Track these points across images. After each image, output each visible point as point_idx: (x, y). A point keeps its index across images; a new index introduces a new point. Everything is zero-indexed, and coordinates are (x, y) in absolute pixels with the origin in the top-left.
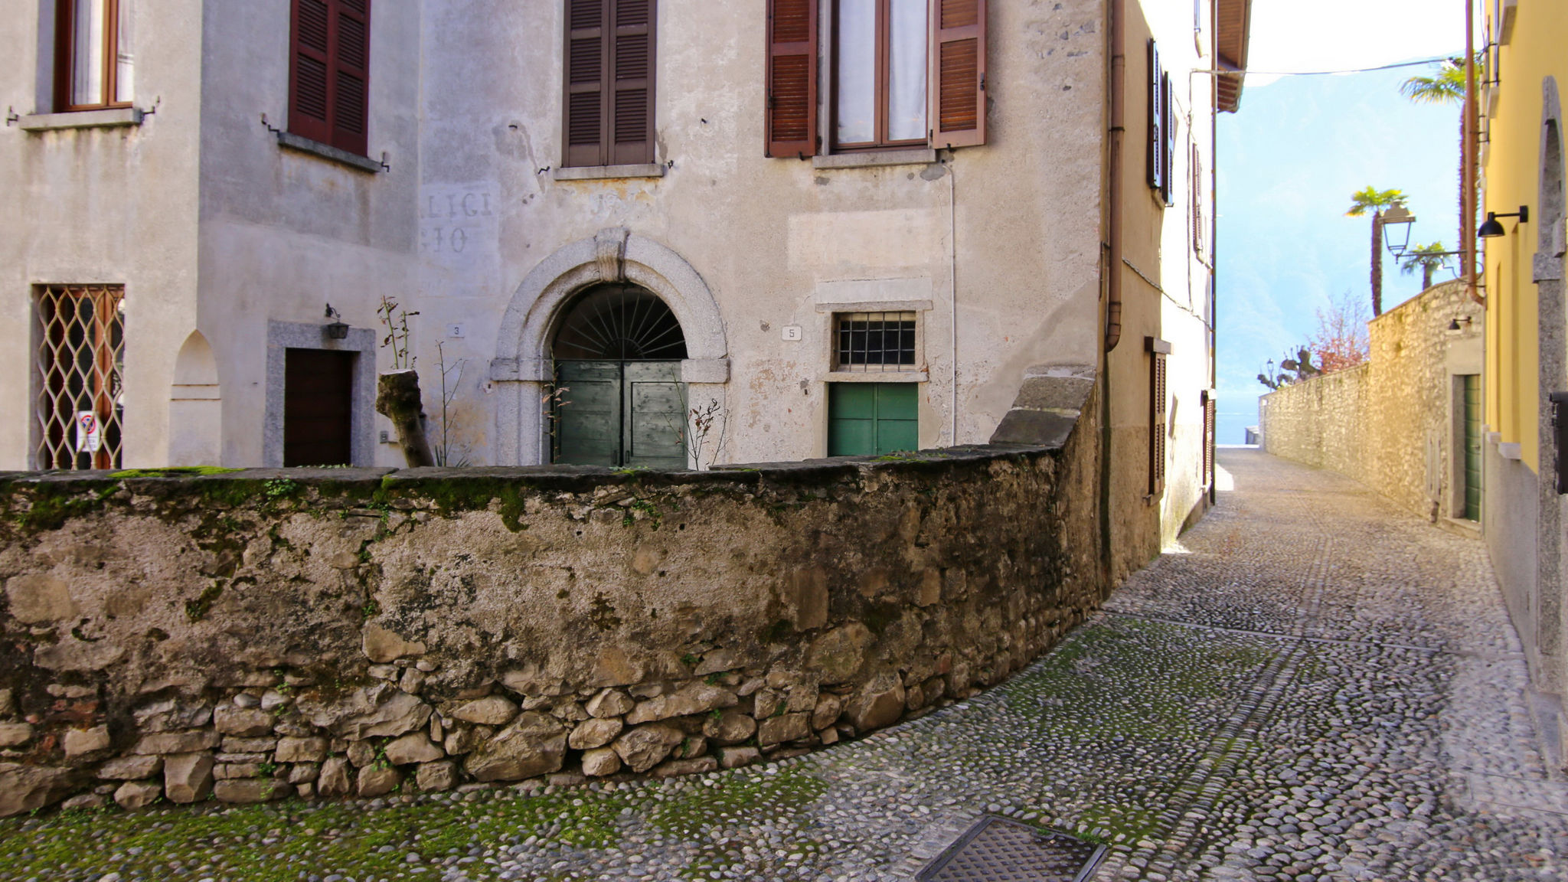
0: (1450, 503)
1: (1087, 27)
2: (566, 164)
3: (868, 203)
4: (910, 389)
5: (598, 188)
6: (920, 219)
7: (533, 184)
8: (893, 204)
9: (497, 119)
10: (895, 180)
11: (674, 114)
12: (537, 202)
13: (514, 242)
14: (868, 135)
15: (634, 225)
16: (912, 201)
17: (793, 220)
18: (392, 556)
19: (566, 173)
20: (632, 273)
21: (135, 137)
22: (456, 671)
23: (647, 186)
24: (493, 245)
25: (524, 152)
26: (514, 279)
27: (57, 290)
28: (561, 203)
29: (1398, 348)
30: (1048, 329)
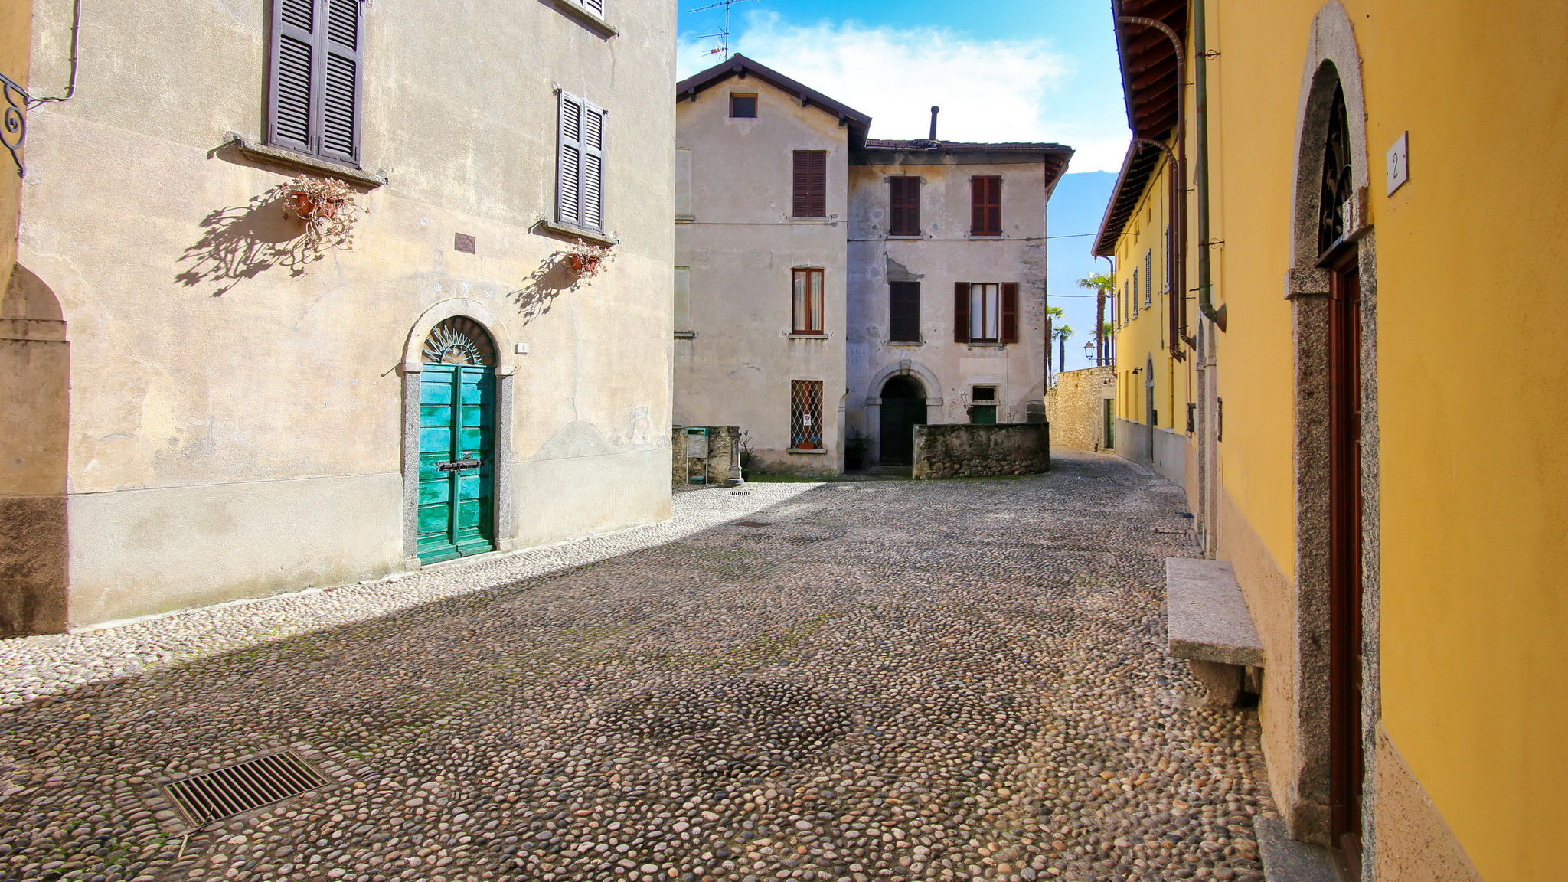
0: (1103, 444)
1: (1041, 314)
2: (891, 340)
3: (983, 356)
4: (994, 407)
5: (901, 348)
6: (997, 360)
7: (880, 346)
8: (990, 357)
9: (868, 326)
10: (991, 350)
11: (925, 328)
12: (880, 351)
13: (873, 362)
14: (980, 336)
15: (913, 359)
16: (995, 356)
17: (961, 360)
18: (993, 437)
19: (892, 343)
20: (911, 373)
21: (825, 342)
22: (1001, 456)
23: (917, 348)
24: (867, 363)
25: (877, 336)
26: (873, 374)
27: (797, 381)
28: (889, 351)
29: (1077, 386)
30: (1031, 391)
